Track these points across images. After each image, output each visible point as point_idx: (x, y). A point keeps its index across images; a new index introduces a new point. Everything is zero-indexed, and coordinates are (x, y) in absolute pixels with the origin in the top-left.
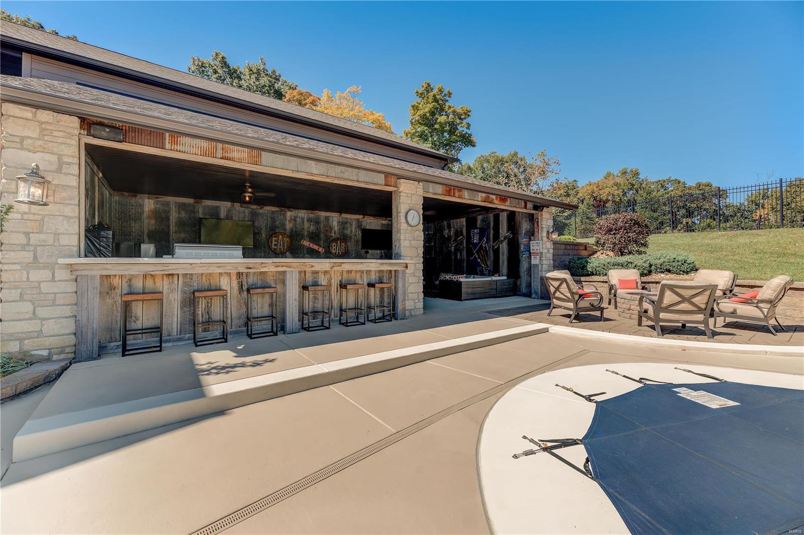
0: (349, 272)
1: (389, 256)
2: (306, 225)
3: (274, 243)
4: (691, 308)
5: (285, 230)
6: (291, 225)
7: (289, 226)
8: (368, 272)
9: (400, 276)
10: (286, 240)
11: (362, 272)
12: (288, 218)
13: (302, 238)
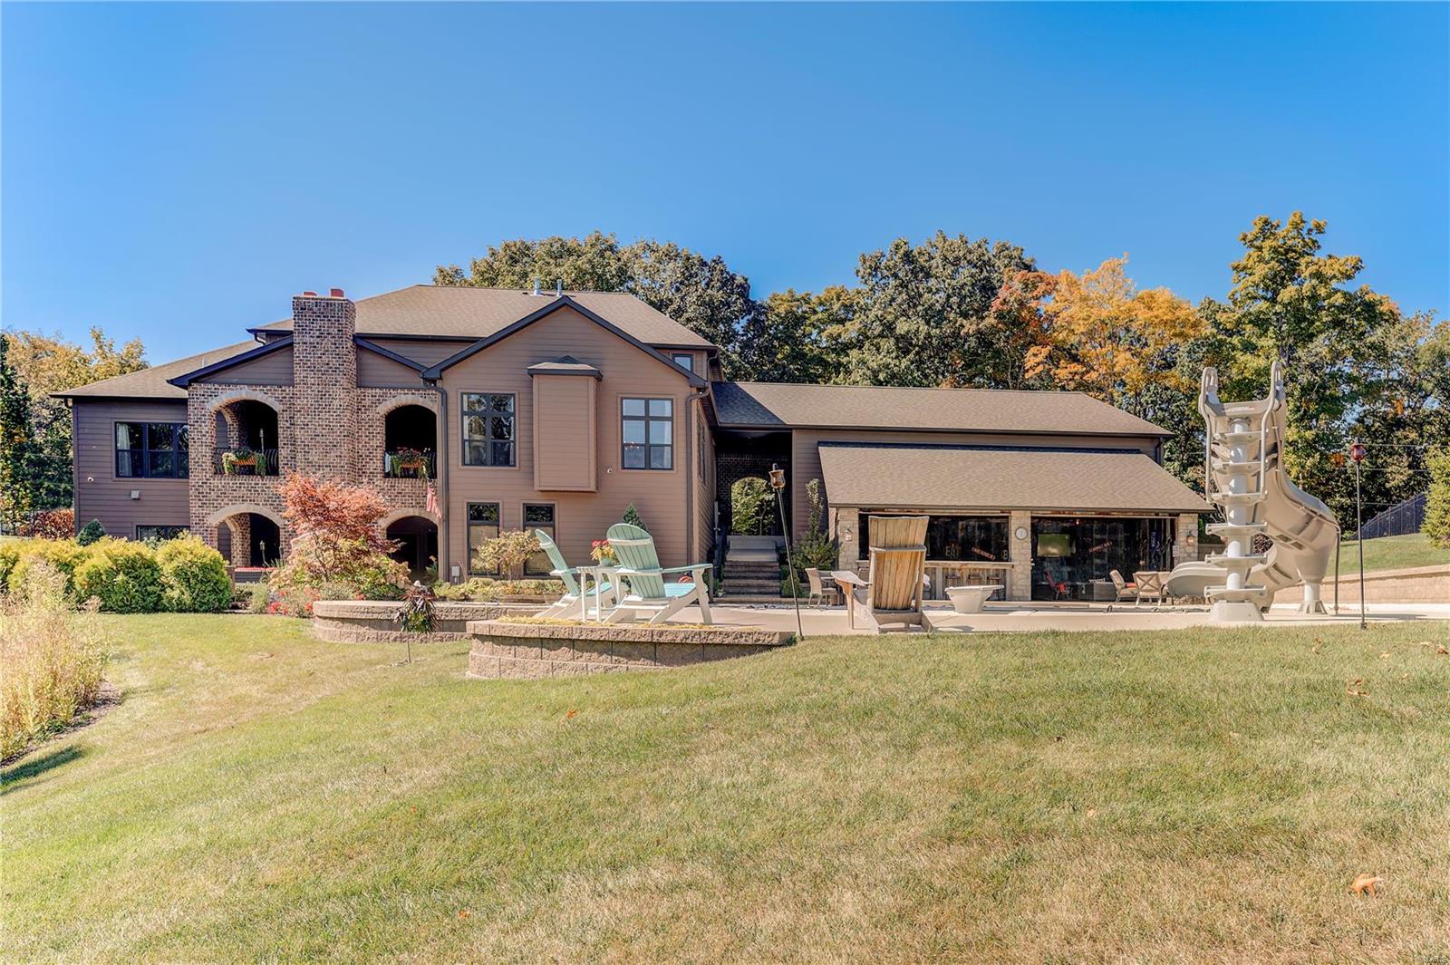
0: (975, 569)
1: (999, 559)
2: (977, 533)
3: (947, 551)
4: (1150, 588)
5: (957, 538)
6: (962, 534)
7: (960, 535)
8: (988, 570)
9: (1008, 573)
10: (959, 548)
11: (984, 569)
12: (960, 527)
13: (973, 545)
